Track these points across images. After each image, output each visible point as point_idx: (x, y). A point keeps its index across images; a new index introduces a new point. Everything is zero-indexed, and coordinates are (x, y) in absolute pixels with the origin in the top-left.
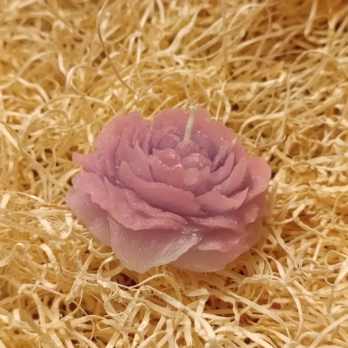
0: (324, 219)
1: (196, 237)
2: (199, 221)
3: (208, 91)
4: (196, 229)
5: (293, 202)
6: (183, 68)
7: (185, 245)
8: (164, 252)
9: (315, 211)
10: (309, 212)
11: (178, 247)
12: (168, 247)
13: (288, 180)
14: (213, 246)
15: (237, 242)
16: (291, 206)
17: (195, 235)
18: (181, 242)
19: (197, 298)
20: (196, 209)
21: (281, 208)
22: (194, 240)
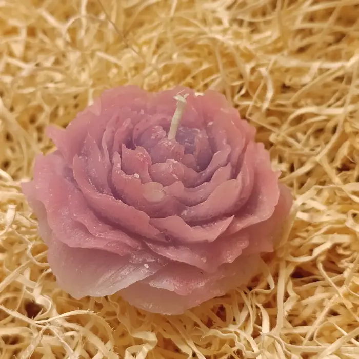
0: (350, 268)
1: (148, 269)
2: (156, 249)
3: (248, 67)
4: (152, 258)
5: (319, 235)
6: (224, 31)
7: (128, 278)
8: (101, 281)
9: (350, 250)
10: (341, 251)
11: (120, 278)
12: (107, 276)
13: (330, 201)
14: (168, 284)
15: (201, 284)
16: (316, 240)
17: (148, 267)
18: (125, 272)
19: (140, 342)
20: (154, 233)
21: (304, 238)
22: (143, 273)
